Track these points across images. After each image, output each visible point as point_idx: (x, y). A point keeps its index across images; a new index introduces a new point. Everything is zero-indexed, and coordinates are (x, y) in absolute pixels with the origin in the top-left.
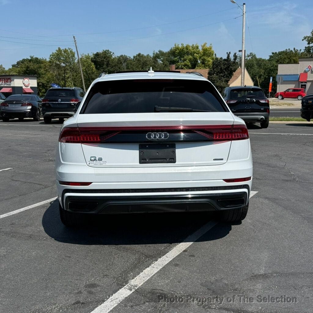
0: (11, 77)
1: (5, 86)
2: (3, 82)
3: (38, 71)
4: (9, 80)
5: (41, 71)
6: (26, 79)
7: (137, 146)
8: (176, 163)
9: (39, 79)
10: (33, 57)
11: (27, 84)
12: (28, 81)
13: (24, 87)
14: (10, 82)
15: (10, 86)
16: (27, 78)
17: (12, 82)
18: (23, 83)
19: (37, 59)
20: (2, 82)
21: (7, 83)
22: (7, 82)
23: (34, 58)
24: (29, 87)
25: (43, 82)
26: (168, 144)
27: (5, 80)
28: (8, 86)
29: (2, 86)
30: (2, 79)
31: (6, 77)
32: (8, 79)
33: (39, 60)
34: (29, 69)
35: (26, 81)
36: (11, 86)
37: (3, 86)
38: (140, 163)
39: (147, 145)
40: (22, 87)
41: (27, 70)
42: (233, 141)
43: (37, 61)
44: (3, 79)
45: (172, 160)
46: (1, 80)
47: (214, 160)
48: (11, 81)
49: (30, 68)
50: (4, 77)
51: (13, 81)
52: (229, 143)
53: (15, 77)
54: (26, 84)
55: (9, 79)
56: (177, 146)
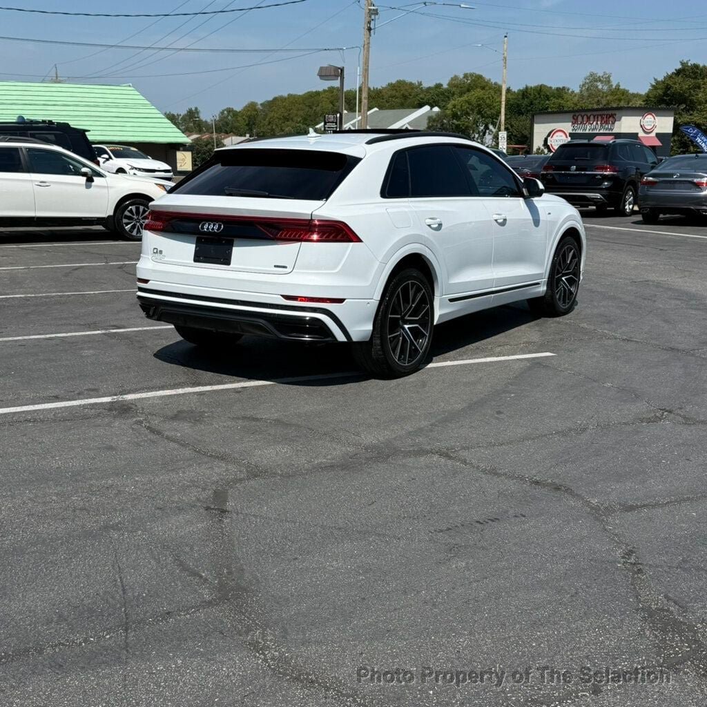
0: (617, 112)
1: (601, 131)
2: (599, 123)
3: (689, 96)
4: (611, 119)
5: (697, 95)
6: (649, 116)
7: (194, 238)
8: (231, 266)
9: (691, 115)
10: (687, 63)
11: (649, 127)
12: (653, 119)
13: (641, 134)
14: (613, 123)
15: (610, 132)
16: (651, 114)
17: (616, 123)
18: (641, 126)
19: (696, 66)
20: (597, 124)
21: (606, 126)
22: (607, 124)
23: (689, 64)
24: (653, 134)
25: (698, 122)
26: (224, 240)
27: (602, 118)
28: (607, 132)
29: (595, 132)
30: (598, 118)
31: (605, 112)
32: (610, 117)
33: (702, 70)
34: (669, 92)
35: (649, 120)
36: (614, 131)
37: (597, 132)
38: (195, 261)
39: (203, 238)
40: (637, 134)
41: (665, 94)
42: (303, 243)
43: (695, 73)
44: (600, 118)
45: (227, 261)
46: (596, 119)
47: (275, 266)
48: (615, 121)
49: (673, 90)
50: (600, 113)
51: (620, 120)
52: (298, 244)
53: (624, 112)
54: (646, 127)
55: (612, 116)
56: (235, 243)
